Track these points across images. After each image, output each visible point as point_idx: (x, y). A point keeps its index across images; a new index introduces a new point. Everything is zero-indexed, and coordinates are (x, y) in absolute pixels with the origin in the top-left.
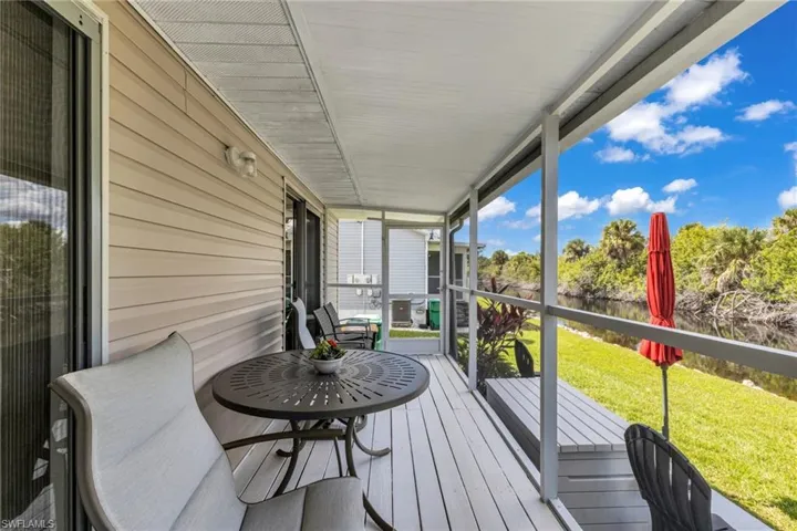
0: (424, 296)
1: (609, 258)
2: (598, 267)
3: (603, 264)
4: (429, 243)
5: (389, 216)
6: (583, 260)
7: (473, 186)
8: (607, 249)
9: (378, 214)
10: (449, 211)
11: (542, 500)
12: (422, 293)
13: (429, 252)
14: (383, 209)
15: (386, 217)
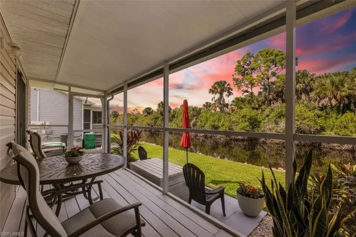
0: (81, 131)
1: (160, 115)
2: (157, 118)
3: (158, 118)
4: (85, 105)
5: (74, 90)
6: (151, 116)
7: (125, 82)
8: (159, 112)
9: (66, 88)
10: (108, 90)
11: (163, 194)
12: (80, 129)
13: (84, 110)
14: (70, 86)
15: (71, 90)
